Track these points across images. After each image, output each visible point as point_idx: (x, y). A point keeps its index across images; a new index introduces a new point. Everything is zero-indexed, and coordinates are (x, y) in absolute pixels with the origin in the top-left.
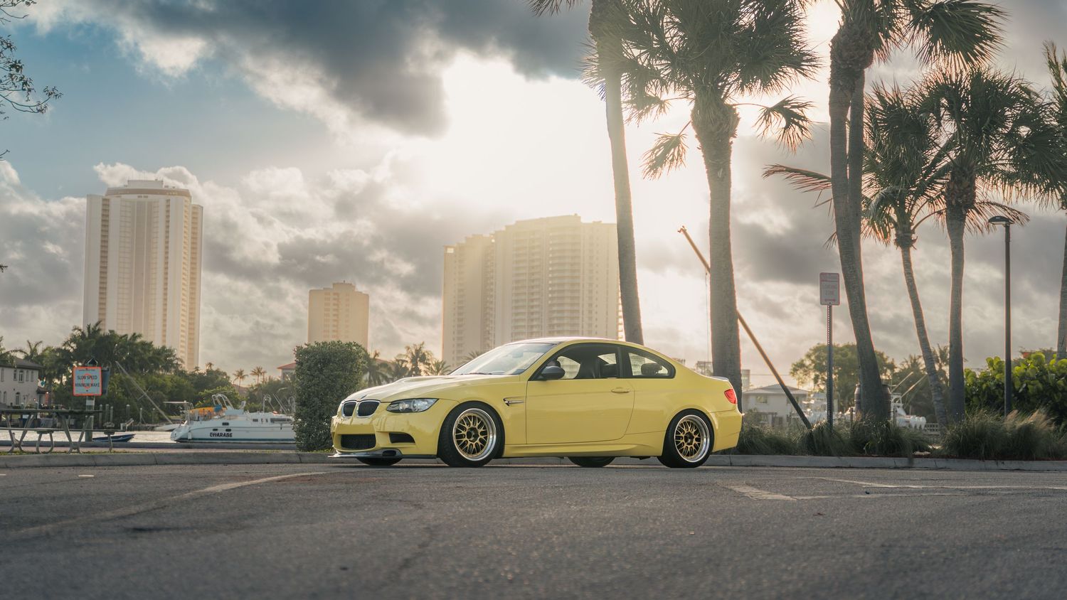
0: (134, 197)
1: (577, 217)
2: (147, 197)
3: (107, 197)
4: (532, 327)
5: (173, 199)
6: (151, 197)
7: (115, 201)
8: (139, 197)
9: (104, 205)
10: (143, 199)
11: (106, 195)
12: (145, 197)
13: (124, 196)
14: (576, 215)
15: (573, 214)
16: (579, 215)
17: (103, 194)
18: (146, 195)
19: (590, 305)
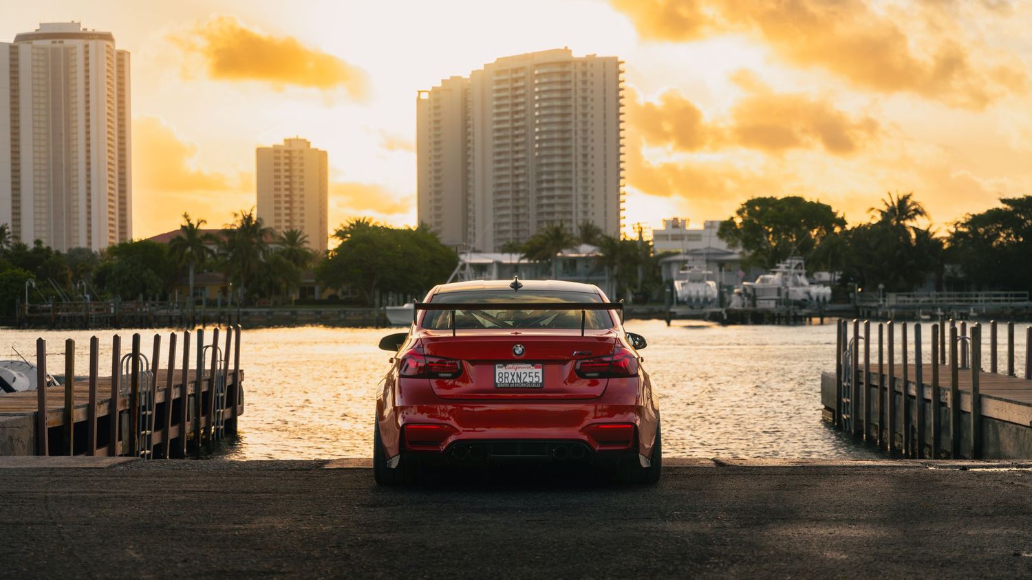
0: (47, 43)
1: (567, 51)
2: (62, 42)
3: (17, 44)
4: (517, 184)
5: (92, 43)
6: (67, 42)
7: (24, 48)
8: (53, 42)
9: (11, 53)
10: (57, 45)
11: (15, 41)
12: (60, 42)
13: (36, 43)
14: (566, 48)
15: (563, 48)
16: (569, 48)
17: (11, 41)
18: (61, 40)
19: (585, 156)
